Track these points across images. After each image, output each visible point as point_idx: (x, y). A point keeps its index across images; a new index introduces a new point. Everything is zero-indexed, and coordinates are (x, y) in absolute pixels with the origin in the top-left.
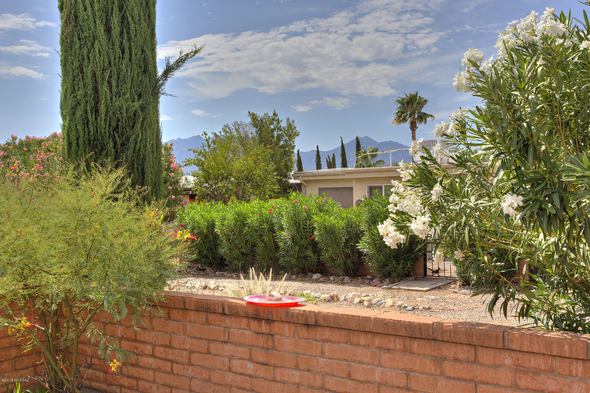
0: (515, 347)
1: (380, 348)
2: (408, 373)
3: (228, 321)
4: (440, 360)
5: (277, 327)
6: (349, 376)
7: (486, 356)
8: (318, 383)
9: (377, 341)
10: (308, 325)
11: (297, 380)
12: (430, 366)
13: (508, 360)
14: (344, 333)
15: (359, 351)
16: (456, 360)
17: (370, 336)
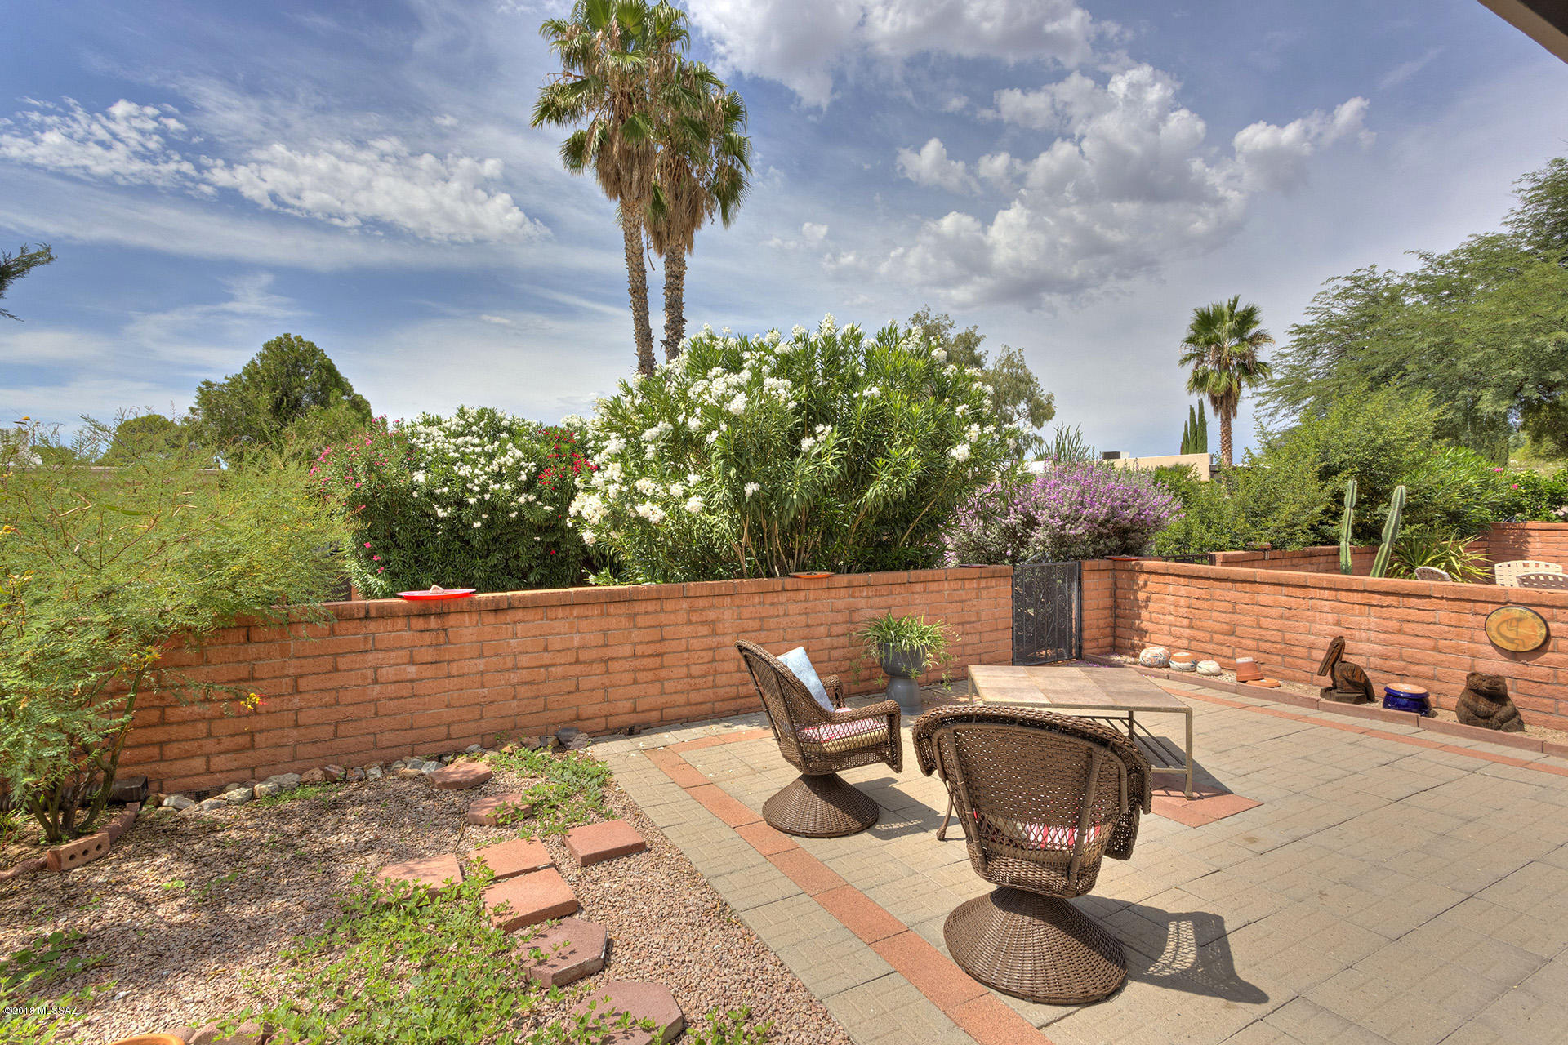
0: (691, 594)
1: (578, 617)
2: (605, 632)
3: (372, 626)
4: (633, 616)
5: (452, 620)
6: (546, 649)
7: (669, 605)
8: (510, 665)
9: (576, 611)
10: (496, 611)
11: (482, 668)
12: (624, 622)
13: (684, 604)
14: (539, 611)
15: (556, 624)
16: (646, 613)
17: (568, 608)
